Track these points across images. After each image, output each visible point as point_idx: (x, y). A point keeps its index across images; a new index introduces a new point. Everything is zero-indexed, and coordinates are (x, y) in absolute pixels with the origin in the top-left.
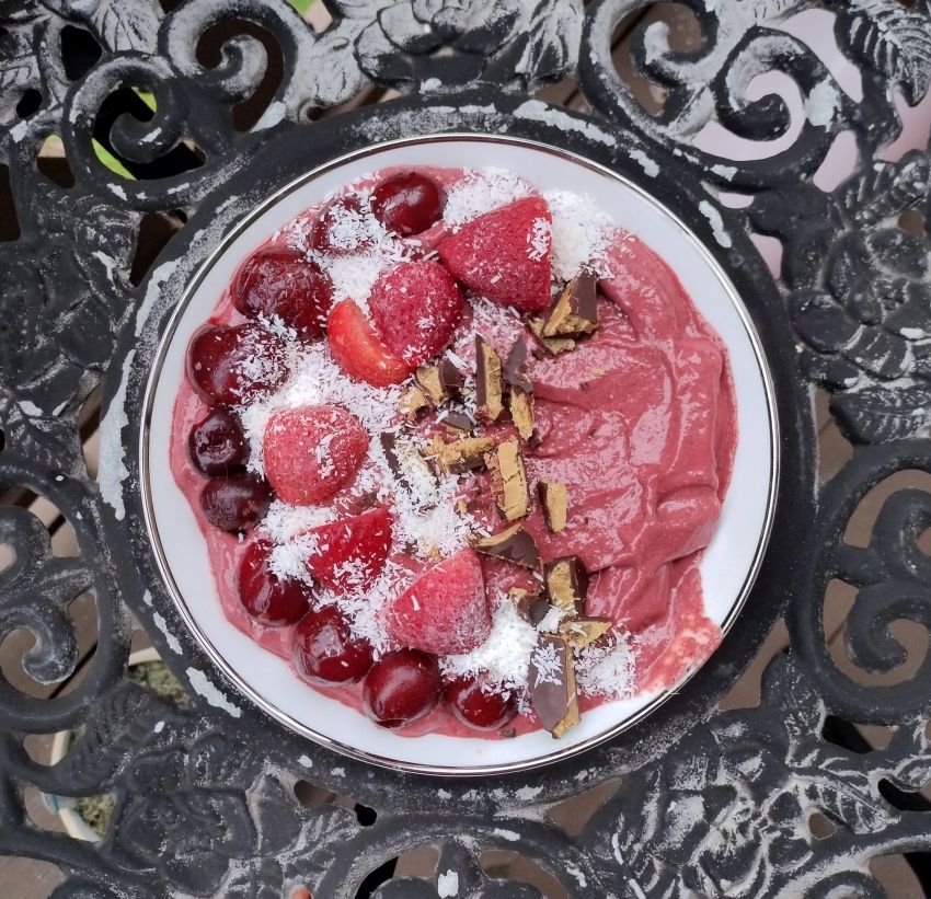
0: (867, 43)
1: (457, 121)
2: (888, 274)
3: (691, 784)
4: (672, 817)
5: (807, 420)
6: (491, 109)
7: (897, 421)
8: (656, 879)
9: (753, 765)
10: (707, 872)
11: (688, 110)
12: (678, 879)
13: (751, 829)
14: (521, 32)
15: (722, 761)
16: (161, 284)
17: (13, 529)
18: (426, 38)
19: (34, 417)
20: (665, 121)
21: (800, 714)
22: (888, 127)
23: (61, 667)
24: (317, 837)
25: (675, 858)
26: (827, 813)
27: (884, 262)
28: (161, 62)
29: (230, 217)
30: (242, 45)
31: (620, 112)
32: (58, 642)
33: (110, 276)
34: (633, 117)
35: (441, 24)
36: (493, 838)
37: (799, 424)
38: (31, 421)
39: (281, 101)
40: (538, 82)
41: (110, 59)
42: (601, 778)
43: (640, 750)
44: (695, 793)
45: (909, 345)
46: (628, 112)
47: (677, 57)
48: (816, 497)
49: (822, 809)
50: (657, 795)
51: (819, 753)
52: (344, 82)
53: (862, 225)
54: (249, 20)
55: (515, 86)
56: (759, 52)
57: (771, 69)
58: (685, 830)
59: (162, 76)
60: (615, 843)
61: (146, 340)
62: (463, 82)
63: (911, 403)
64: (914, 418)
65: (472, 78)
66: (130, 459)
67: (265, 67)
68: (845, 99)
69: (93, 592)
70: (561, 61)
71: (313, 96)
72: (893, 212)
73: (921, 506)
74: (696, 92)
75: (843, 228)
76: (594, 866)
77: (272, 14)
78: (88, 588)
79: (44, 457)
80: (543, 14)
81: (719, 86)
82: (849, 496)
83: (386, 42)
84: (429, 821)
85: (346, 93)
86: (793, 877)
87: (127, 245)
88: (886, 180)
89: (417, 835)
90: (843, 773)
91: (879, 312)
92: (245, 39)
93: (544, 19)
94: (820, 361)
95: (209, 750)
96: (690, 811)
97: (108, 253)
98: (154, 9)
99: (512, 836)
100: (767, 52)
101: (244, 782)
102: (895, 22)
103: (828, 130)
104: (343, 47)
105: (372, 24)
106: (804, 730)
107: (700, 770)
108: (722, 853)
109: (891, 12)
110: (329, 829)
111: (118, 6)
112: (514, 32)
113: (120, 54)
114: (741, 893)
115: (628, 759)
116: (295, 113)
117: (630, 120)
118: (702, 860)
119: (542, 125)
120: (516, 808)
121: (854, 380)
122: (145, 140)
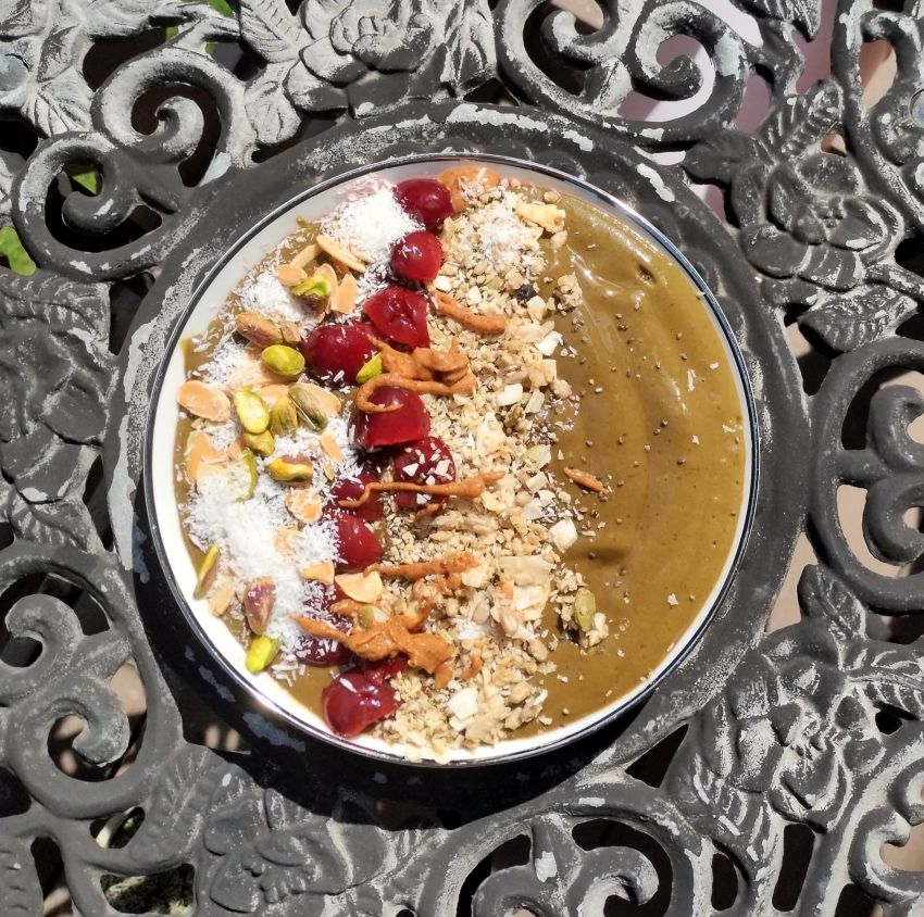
1: (396, 136)
2: (822, 197)
3: (756, 711)
4: (746, 746)
6: (425, 120)
7: (863, 327)
8: (744, 811)
9: (809, 677)
10: (791, 792)
11: (607, 85)
12: (765, 806)
13: (823, 741)
14: (438, 45)
15: (780, 682)
16: (142, 347)
17: (39, 617)
18: (350, 67)
19: (39, 503)
20: (589, 100)
21: (841, 619)
22: (792, 63)
23: (114, 744)
24: (407, 853)
25: (759, 786)
27: (816, 187)
28: (99, 137)
29: (197, 268)
30: (175, 106)
31: (545, 99)
32: (107, 719)
33: (89, 350)
34: (558, 102)
35: (362, 52)
36: (578, 808)
38: (37, 507)
39: (224, 151)
40: (464, 87)
41: (48, 145)
42: (670, 725)
43: (700, 689)
44: (762, 718)
45: (856, 255)
46: (553, 98)
47: (587, 40)
48: (807, 413)
50: (726, 729)
51: (868, 652)
52: (282, 122)
53: (788, 157)
54: (177, 82)
55: (443, 96)
56: (660, 21)
57: (675, 34)
58: (760, 757)
59: (104, 150)
60: (698, 785)
61: (137, 403)
62: (394, 100)
63: (872, 307)
64: (877, 321)
65: (402, 95)
67: (202, 123)
68: (747, 47)
69: (132, 662)
70: (481, 63)
71: (254, 141)
72: (814, 139)
73: (904, 399)
74: (611, 69)
75: (772, 163)
76: (682, 812)
77: (200, 72)
78: (127, 659)
80: (454, 25)
81: (630, 59)
82: (836, 406)
83: (312, 77)
85: (286, 133)
86: (873, 777)
87: (100, 317)
88: (801, 111)
89: (506, 824)
90: (894, 666)
91: (822, 232)
92: (178, 101)
93: (456, 30)
94: (779, 287)
96: (760, 737)
97: (84, 329)
98: (83, 90)
99: (597, 802)
100: (667, 19)
103: (738, 78)
104: (273, 90)
105: (296, 64)
106: (849, 634)
107: (761, 695)
108: (801, 770)
110: (417, 842)
111: (47, 95)
112: (431, 46)
113: (57, 137)
114: (829, 804)
115: (690, 700)
116: (240, 159)
117: (556, 105)
118: (783, 781)
119: (477, 125)
120: (594, 773)
121: (815, 297)
122: (99, 213)
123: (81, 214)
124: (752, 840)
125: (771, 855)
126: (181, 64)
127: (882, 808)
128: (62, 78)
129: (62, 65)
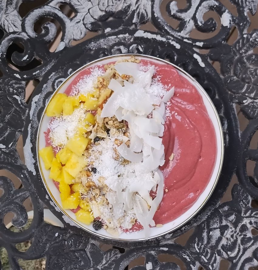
1: (117, 40)
2: (252, 68)
3: (215, 226)
4: (211, 236)
5: (234, 114)
6: (127, 35)
8: (209, 255)
9: (233, 217)
10: (224, 250)
11: (186, 27)
12: (215, 254)
13: (234, 236)
14: (133, 10)
15: (223, 218)
16: (36, 103)
17: (2, 183)
18: (104, 16)
19: (3, 149)
20: (179, 31)
21: (244, 201)
22: (246, 23)
23: (24, 222)
24: (108, 259)
25: (214, 248)
26: (256, 228)
27: (250, 64)
28: (24, 34)
29: (53, 79)
30: (48, 26)
31: (166, 30)
32: (22, 214)
33: (20, 102)
34: (170, 32)
35: (108, 11)
36: (160, 251)
37: (232, 116)
38: (2, 150)
39: (63, 41)
40: (140, 25)
41: (8, 35)
42: (189, 228)
43: (199, 218)
44: (217, 228)
46: (168, 30)
47: (181, 11)
48: (240, 137)
49: (254, 227)
50: (206, 231)
51: (251, 211)
52: (81, 33)
53: (242, 54)
54: (49, 17)
55: (133, 27)
56: (205, 6)
57: (209, 11)
58: (215, 239)
59: (25, 39)
60: (196, 246)
61: (34, 120)
62: (117, 28)
65: (120, 26)
66: (35, 157)
67: (56, 31)
68: (233, 17)
69: (30, 198)
70: (146, 17)
71: (72, 38)
72: (251, 49)
74: (188, 21)
75: (237, 56)
76: (191, 254)
77: (56, 14)
78: (28, 197)
79: (8, 160)
80: (138, 3)
81: (194, 18)
82: (249, 135)
83: (92, 18)
84: (141, 249)
85: (82, 36)
86: (249, 248)
87: (23, 92)
88: (248, 39)
89: (138, 253)
91: (251, 79)
92: (49, 23)
93: (139, 5)
94: (235, 96)
95: (73, 239)
96: (216, 234)
97: (18, 95)
98: (19, 18)
99: (166, 249)
100: (207, 6)
101: (84, 247)
103: (228, 27)
104: (79, 22)
105: (87, 14)
106: (246, 205)
107: (217, 221)
108: (227, 244)
110: (112, 256)
111: (7, 18)
112: (130, 10)
113: (11, 33)
114: (234, 255)
115: (196, 221)
116: (68, 44)
117: (169, 33)
118: (222, 247)
119: (143, 38)
120: (165, 241)
121: (246, 101)
122: (23, 59)
123: (18, 59)
124: (211, 264)
125: (216, 268)
126: (50, 11)
127: (251, 257)
128: (13, 13)
129: (13, 9)
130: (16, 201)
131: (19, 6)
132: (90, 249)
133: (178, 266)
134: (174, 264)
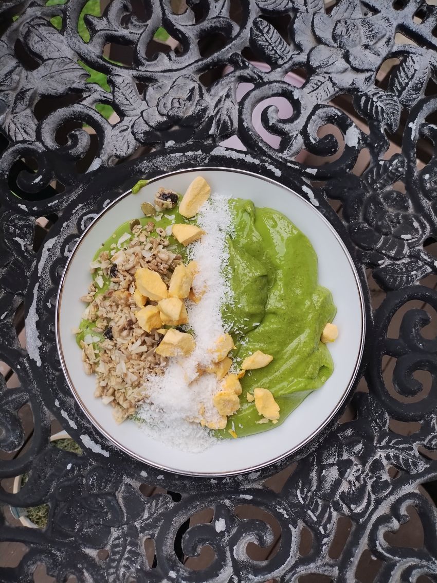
0: (369, 107)
1: (184, 159)
2: (392, 211)
3: (331, 461)
4: (324, 477)
6: (200, 152)
7: (404, 278)
8: (320, 509)
9: (359, 447)
10: (344, 502)
11: (292, 144)
12: (330, 507)
13: (362, 479)
14: (210, 116)
15: (344, 448)
16: (49, 250)
18: (165, 123)
20: (281, 151)
21: (378, 421)
22: (383, 144)
23: (16, 443)
24: (153, 511)
25: (328, 497)
26: (396, 466)
27: (389, 206)
28: (39, 144)
29: (80, 214)
30: (77, 133)
31: (260, 148)
32: (14, 430)
33: (23, 249)
34: (266, 150)
35: (171, 115)
36: (239, 499)
39: (99, 157)
41: (13, 145)
42: (288, 463)
44: (333, 464)
45: (405, 242)
46: (264, 148)
47: (284, 121)
48: (372, 317)
49: (394, 465)
50: (315, 468)
51: (389, 438)
52: (129, 146)
53: (377, 190)
55: (210, 141)
56: (320, 116)
57: (327, 123)
58: (331, 483)
59: (40, 150)
60: (299, 494)
61: (43, 277)
62: (185, 141)
63: (410, 269)
64: (412, 276)
65: (189, 139)
66: (42, 336)
67: (89, 142)
68: (362, 134)
69: (29, 404)
70: (230, 127)
71: (114, 154)
72: (390, 183)
73: (421, 316)
74: (294, 137)
75: (369, 192)
76: (290, 506)
77: (91, 117)
78: (27, 402)
80: (219, 107)
81: (304, 132)
83: (146, 126)
84: (208, 495)
85: (130, 151)
86: (384, 499)
87: (30, 233)
88: (386, 168)
89: (203, 503)
90: (401, 446)
91: (390, 229)
92: (79, 130)
93: (220, 109)
94: (366, 254)
95: (95, 475)
96: (333, 473)
97: (21, 238)
98: (33, 120)
99: (249, 497)
100: (324, 115)
101: (114, 488)
102: (380, 97)
103: (356, 148)
104: (126, 130)
105: (139, 118)
106: (381, 428)
107: (334, 453)
108: (350, 491)
109: (378, 93)
110: (159, 506)
111: (15, 120)
112: (206, 116)
113: (18, 142)
114: (361, 510)
116: (106, 162)
117: (265, 152)
118: (340, 496)
119: (225, 157)
120: (249, 483)
121: (383, 261)
122: (34, 182)
123: (26, 182)
124: (322, 524)
125: (331, 532)
126: (82, 112)
127: (387, 515)
128: (23, 113)
129: (24, 107)
130: (7, 407)
131: (35, 104)
132: (123, 493)
133: (268, 526)
134: (262, 522)
